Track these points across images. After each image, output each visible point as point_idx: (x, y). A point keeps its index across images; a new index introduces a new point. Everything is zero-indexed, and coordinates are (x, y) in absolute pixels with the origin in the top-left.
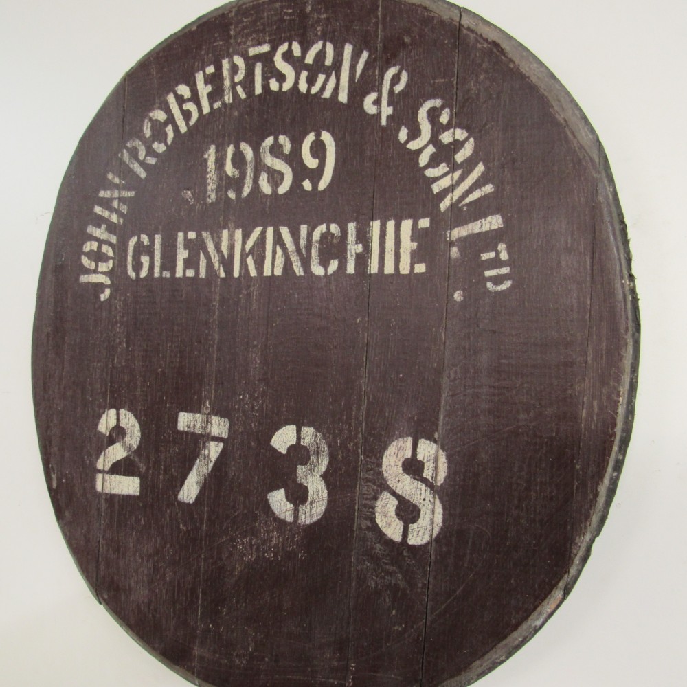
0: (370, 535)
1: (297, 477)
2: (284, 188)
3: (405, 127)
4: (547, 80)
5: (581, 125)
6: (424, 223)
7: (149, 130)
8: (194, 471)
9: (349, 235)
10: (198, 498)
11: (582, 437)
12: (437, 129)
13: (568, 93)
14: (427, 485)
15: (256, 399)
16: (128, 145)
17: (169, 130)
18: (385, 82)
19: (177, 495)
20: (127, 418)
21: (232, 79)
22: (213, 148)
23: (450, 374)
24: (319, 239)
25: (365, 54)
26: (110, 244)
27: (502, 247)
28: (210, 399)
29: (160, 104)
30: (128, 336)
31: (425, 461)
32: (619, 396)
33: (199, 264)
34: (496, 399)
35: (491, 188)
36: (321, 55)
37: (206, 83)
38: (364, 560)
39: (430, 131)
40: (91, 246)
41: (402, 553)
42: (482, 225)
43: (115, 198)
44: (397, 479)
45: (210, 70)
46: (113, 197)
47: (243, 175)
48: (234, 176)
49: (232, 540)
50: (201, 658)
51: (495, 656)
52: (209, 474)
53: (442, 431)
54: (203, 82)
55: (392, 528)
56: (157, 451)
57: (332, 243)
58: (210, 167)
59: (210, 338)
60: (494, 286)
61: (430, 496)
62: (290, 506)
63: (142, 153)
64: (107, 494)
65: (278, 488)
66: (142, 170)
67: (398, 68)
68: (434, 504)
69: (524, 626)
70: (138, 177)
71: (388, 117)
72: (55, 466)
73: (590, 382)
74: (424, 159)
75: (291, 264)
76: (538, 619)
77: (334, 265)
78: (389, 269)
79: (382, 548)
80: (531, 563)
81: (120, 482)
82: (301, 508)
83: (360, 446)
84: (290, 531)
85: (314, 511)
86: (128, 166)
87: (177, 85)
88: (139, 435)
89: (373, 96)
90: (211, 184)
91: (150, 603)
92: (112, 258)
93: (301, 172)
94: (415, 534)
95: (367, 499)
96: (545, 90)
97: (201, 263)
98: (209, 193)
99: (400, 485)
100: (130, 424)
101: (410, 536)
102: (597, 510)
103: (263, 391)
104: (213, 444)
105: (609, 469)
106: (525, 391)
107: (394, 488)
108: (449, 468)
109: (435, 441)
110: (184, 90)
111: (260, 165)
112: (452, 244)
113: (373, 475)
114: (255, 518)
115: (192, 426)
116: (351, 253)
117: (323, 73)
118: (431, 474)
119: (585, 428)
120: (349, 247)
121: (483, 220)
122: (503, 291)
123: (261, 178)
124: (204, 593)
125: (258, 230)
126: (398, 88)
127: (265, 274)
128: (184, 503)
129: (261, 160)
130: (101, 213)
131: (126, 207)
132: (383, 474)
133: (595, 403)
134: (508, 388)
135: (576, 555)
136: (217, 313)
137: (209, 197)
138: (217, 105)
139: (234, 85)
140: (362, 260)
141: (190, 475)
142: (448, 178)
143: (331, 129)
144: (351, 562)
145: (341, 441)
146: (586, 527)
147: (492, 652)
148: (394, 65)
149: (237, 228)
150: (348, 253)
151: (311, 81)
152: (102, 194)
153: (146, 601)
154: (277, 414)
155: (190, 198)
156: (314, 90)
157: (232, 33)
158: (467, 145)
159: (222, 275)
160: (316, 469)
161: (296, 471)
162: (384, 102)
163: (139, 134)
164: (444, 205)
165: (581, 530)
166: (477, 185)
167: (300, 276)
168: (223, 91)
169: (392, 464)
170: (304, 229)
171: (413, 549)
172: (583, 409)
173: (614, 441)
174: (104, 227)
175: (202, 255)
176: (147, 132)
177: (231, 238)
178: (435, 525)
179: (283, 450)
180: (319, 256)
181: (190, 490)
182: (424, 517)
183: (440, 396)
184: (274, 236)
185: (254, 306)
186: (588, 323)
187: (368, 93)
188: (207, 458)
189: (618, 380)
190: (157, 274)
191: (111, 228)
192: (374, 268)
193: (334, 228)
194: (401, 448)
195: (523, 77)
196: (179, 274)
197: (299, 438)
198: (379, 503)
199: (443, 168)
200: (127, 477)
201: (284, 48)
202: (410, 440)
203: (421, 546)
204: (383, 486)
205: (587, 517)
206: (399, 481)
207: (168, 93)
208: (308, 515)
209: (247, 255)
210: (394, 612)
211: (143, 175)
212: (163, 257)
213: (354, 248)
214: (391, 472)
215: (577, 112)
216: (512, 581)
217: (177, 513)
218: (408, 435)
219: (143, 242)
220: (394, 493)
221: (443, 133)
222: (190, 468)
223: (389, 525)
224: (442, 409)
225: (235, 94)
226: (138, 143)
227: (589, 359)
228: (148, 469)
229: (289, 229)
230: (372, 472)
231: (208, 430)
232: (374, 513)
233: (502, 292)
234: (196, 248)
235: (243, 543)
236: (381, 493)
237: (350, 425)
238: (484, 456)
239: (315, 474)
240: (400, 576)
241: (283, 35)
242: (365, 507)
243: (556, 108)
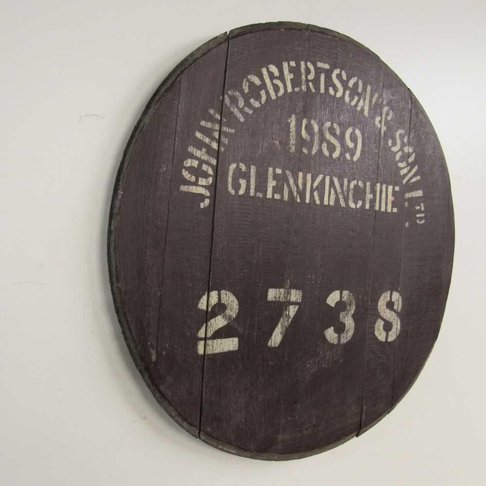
1: (340, 319)
2: (336, 155)
3: (391, 139)
6: (397, 189)
7: (247, 87)
8: (279, 326)
9: (367, 188)
10: (281, 343)
12: (403, 145)
14: (395, 313)
15: (318, 277)
16: (229, 92)
17: (263, 92)
18: (383, 113)
19: (267, 343)
20: (228, 297)
21: (306, 77)
22: (293, 117)
24: (353, 188)
25: (376, 94)
26: (210, 165)
27: (422, 204)
28: (290, 279)
29: (256, 72)
30: (228, 237)
31: (395, 301)
33: (284, 192)
35: (420, 178)
37: (290, 72)
38: (370, 355)
39: (400, 144)
41: (385, 346)
42: (416, 194)
43: (217, 131)
44: (384, 312)
45: (293, 64)
46: (214, 128)
47: (312, 141)
48: (307, 139)
49: (304, 362)
52: (288, 326)
54: (287, 69)
57: (359, 191)
58: (292, 129)
60: (419, 222)
61: (396, 318)
62: (336, 335)
63: (241, 103)
64: (209, 355)
65: (330, 327)
66: (241, 115)
67: (389, 107)
68: (397, 320)
70: (238, 120)
71: (384, 131)
74: (398, 157)
75: (339, 200)
77: (360, 204)
78: (383, 209)
79: (377, 346)
81: (221, 344)
82: (341, 335)
84: (336, 349)
85: (348, 335)
86: (229, 109)
87: (269, 64)
88: (238, 307)
89: (379, 118)
90: (292, 140)
91: (246, 421)
92: (211, 176)
94: (391, 336)
95: (371, 324)
97: (285, 191)
98: (291, 146)
99: (385, 314)
100: (230, 301)
101: (389, 338)
103: (323, 273)
104: (291, 307)
107: (383, 316)
108: (402, 303)
109: (399, 292)
110: (273, 69)
112: (405, 200)
113: (374, 312)
115: (278, 297)
116: (368, 198)
117: (357, 96)
118: (397, 307)
120: (367, 194)
121: (417, 191)
122: (422, 224)
123: (323, 145)
125: (320, 177)
126: (389, 118)
127: (324, 204)
128: (272, 348)
129: (323, 134)
130: (202, 139)
131: (227, 139)
132: (378, 311)
137: (291, 149)
138: (296, 89)
139: (307, 81)
140: (373, 202)
141: (276, 329)
142: (406, 169)
144: (365, 357)
145: (361, 296)
149: (308, 172)
150: (366, 198)
151: (351, 98)
152: (203, 123)
153: (243, 420)
154: (330, 285)
155: (278, 146)
156: (353, 103)
158: (412, 155)
159: (299, 200)
160: (349, 313)
161: (339, 316)
162: (383, 123)
163: (238, 87)
164: (404, 181)
166: (415, 175)
167: (343, 207)
168: (301, 81)
169: (382, 305)
170: (346, 181)
171: (390, 343)
174: (204, 150)
175: (285, 186)
176: (246, 89)
177: (304, 178)
178: (398, 330)
179: (333, 305)
180: (353, 197)
181: (276, 338)
182: (394, 327)
183: (401, 271)
184: (330, 182)
187: (377, 116)
188: (288, 316)
190: (252, 194)
191: (210, 151)
192: (377, 208)
193: (360, 184)
194: (386, 297)
196: (269, 195)
197: (341, 297)
198: (376, 325)
199: (404, 164)
200: (228, 339)
201: (337, 71)
202: (389, 292)
203: (393, 341)
204: (378, 316)
207: (263, 67)
208: (345, 338)
209: (315, 190)
210: (382, 375)
211: (242, 120)
212: (257, 183)
213: (369, 196)
217: (267, 355)
218: (389, 290)
219: (241, 169)
220: (383, 319)
221: (405, 147)
222: (276, 325)
223: (380, 334)
225: (308, 87)
226: (237, 94)
228: (244, 330)
229: (338, 179)
230: (374, 310)
231: (289, 298)
232: (374, 330)
234: (281, 180)
235: (310, 362)
236: (377, 320)
237: (365, 288)
239: (348, 315)
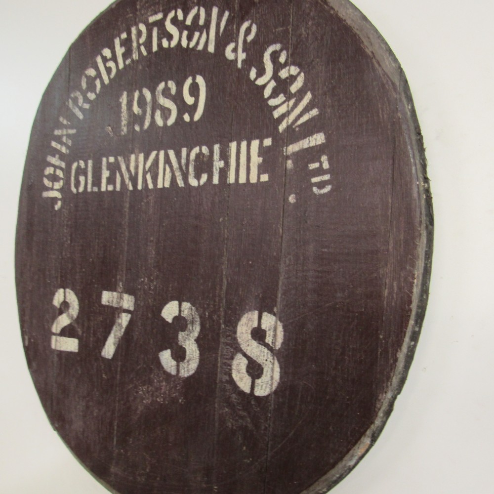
0: (228, 387)
1: (178, 341)
2: (171, 121)
3: (255, 67)
4: (359, 21)
5: (386, 56)
6: (268, 142)
7: (85, 83)
8: (112, 335)
9: (215, 154)
10: (114, 355)
11: (385, 312)
12: (277, 67)
13: (376, 31)
14: (268, 349)
15: (152, 281)
16: (72, 95)
17: (98, 83)
18: (240, 34)
19: (101, 353)
20: (70, 296)
21: (138, 42)
22: (125, 93)
23: (285, 261)
24: (194, 158)
25: (227, 14)
26: (61, 169)
27: (324, 158)
28: (122, 281)
29: (92, 64)
30: (71, 236)
31: (267, 330)
32: (414, 278)
34: (320, 281)
35: (316, 112)
36: (197, 17)
37: (121, 45)
38: (224, 406)
39: (272, 69)
40: (49, 171)
41: (250, 402)
42: (309, 142)
43: (64, 135)
44: (248, 344)
45: (124, 36)
47: (144, 112)
48: (139, 114)
49: (136, 387)
50: (116, 475)
51: (318, 488)
52: (121, 337)
53: (280, 306)
54: (119, 45)
55: (243, 382)
56: (89, 320)
57: (203, 161)
58: (123, 108)
59: (122, 235)
60: (318, 190)
61: (270, 358)
62: (174, 363)
64: (58, 351)
65: (166, 349)
66: (81, 113)
67: (250, 22)
68: (273, 364)
69: (340, 466)
70: (78, 118)
71: (243, 61)
72: (27, 330)
73: (391, 266)
74: (267, 92)
75: (176, 178)
76: (351, 460)
78: (242, 180)
79: (237, 397)
80: (345, 414)
81: (66, 342)
82: (182, 365)
83: (221, 317)
84: (174, 381)
85: (190, 367)
86: (72, 111)
87: (102, 49)
88: (78, 308)
89: (232, 46)
90: (124, 121)
91: (84, 431)
92: (62, 179)
93: (183, 108)
94: (260, 387)
95: (227, 359)
96: (357, 29)
97: (117, 180)
98: (122, 127)
99: (249, 348)
100: (72, 300)
101: (256, 389)
102: (397, 373)
103: (157, 275)
104: (124, 315)
105: (407, 339)
106: (341, 274)
107: (245, 351)
108: (285, 335)
109: (275, 315)
110: (107, 52)
111: (156, 104)
112: (287, 158)
113: (231, 340)
114: (151, 370)
115: (110, 301)
116: (216, 168)
117: (198, 31)
118: (271, 340)
119: (387, 305)
120: (214, 163)
121: (311, 137)
122: (326, 193)
123: (156, 114)
124: (118, 426)
125: (154, 154)
126: (250, 38)
127: (158, 187)
128: (105, 359)
129: (156, 101)
130: (55, 147)
131: (71, 141)
132: (237, 340)
133: (395, 284)
134: (328, 272)
135: (379, 409)
136: (127, 217)
137: (123, 131)
139: (139, 45)
140: (224, 173)
141: (109, 337)
142: (285, 105)
143: (203, 74)
144: (215, 407)
145: (209, 313)
146: (387, 387)
147: (316, 484)
148: (247, 20)
149: (140, 153)
150: (214, 168)
151: (189, 38)
152: (56, 132)
153: (81, 430)
154: (166, 293)
155: (111, 132)
156: (192, 44)
157: (138, 7)
158: (299, 78)
159: (131, 188)
160: (191, 335)
161: (178, 336)
162: (240, 49)
163: (78, 87)
164: (282, 127)
165: (384, 389)
166: (306, 110)
167: (182, 187)
168: (132, 51)
169: (244, 332)
170: (184, 151)
171: (258, 399)
172: (385, 288)
173: (410, 316)
174: (57, 156)
175: (118, 174)
176: (84, 85)
177: (137, 160)
178: (274, 381)
179: (170, 320)
180: (194, 171)
181: (109, 350)
182: (266, 374)
183: (279, 278)
184: (165, 158)
185: (151, 211)
186: (390, 218)
187: (228, 43)
188: (120, 325)
189: (413, 265)
190: (89, 190)
191: (62, 157)
192: (231, 179)
193: (205, 150)
194: (250, 320)
195: (340, 20)
196: (103, 189)
197: (180, 311)
198: (235, 363)
199: (281, 98)
200: (70, 339)
201: (171, 15)
202: (256, 313)
203: (264, 397)
204: (237, 349)
205: (389, 378)
206: (248, 345)
207: (97, 56)
208: (186, 370)
209: (147, 173)
210: (244, 448)
211: (81, 117)
212: (93, 177)
213: (218, 164)
214: (243, 338)
215: (383, 46)
216: (331, 428)
217: (101, 366)
218: (255, 309)
219: (81, 166)
220: (245, 355)
221: (282, 69)
222: (109, 333)
223: (241, 379)
224: (280, 289)
225: (140, 53)
226: (78, 94)
227: (390, 247)
228: (83, 332)
229: (174, 151)
230: (230, 338)
231: (121, 304)
232: (231, 370)
233: (324, 194)
234: (114, 168)
235: (143, 390)
236: (236, 354)
237: (215, 301)
238: (310, 327)
239: (190, 338)
240: (249, 420)
241: (171, 5)
242: (225, 365)
243: (365, 43)
